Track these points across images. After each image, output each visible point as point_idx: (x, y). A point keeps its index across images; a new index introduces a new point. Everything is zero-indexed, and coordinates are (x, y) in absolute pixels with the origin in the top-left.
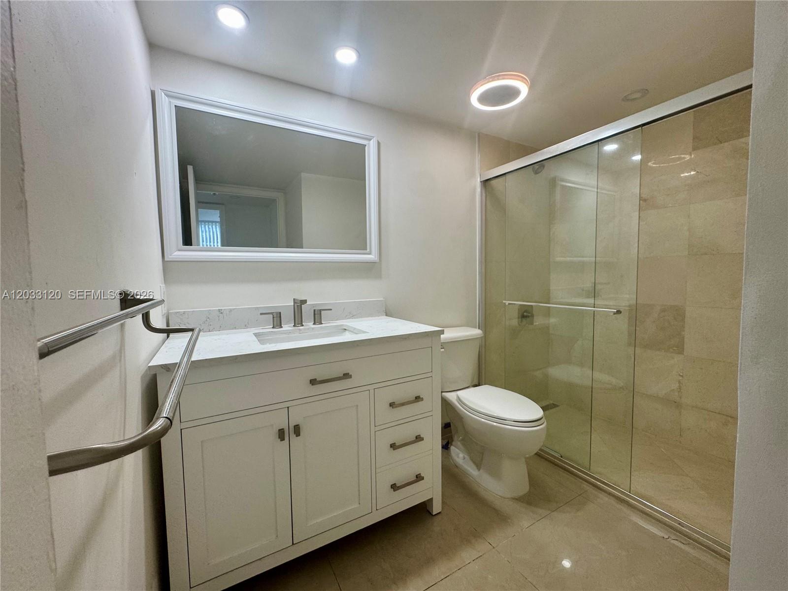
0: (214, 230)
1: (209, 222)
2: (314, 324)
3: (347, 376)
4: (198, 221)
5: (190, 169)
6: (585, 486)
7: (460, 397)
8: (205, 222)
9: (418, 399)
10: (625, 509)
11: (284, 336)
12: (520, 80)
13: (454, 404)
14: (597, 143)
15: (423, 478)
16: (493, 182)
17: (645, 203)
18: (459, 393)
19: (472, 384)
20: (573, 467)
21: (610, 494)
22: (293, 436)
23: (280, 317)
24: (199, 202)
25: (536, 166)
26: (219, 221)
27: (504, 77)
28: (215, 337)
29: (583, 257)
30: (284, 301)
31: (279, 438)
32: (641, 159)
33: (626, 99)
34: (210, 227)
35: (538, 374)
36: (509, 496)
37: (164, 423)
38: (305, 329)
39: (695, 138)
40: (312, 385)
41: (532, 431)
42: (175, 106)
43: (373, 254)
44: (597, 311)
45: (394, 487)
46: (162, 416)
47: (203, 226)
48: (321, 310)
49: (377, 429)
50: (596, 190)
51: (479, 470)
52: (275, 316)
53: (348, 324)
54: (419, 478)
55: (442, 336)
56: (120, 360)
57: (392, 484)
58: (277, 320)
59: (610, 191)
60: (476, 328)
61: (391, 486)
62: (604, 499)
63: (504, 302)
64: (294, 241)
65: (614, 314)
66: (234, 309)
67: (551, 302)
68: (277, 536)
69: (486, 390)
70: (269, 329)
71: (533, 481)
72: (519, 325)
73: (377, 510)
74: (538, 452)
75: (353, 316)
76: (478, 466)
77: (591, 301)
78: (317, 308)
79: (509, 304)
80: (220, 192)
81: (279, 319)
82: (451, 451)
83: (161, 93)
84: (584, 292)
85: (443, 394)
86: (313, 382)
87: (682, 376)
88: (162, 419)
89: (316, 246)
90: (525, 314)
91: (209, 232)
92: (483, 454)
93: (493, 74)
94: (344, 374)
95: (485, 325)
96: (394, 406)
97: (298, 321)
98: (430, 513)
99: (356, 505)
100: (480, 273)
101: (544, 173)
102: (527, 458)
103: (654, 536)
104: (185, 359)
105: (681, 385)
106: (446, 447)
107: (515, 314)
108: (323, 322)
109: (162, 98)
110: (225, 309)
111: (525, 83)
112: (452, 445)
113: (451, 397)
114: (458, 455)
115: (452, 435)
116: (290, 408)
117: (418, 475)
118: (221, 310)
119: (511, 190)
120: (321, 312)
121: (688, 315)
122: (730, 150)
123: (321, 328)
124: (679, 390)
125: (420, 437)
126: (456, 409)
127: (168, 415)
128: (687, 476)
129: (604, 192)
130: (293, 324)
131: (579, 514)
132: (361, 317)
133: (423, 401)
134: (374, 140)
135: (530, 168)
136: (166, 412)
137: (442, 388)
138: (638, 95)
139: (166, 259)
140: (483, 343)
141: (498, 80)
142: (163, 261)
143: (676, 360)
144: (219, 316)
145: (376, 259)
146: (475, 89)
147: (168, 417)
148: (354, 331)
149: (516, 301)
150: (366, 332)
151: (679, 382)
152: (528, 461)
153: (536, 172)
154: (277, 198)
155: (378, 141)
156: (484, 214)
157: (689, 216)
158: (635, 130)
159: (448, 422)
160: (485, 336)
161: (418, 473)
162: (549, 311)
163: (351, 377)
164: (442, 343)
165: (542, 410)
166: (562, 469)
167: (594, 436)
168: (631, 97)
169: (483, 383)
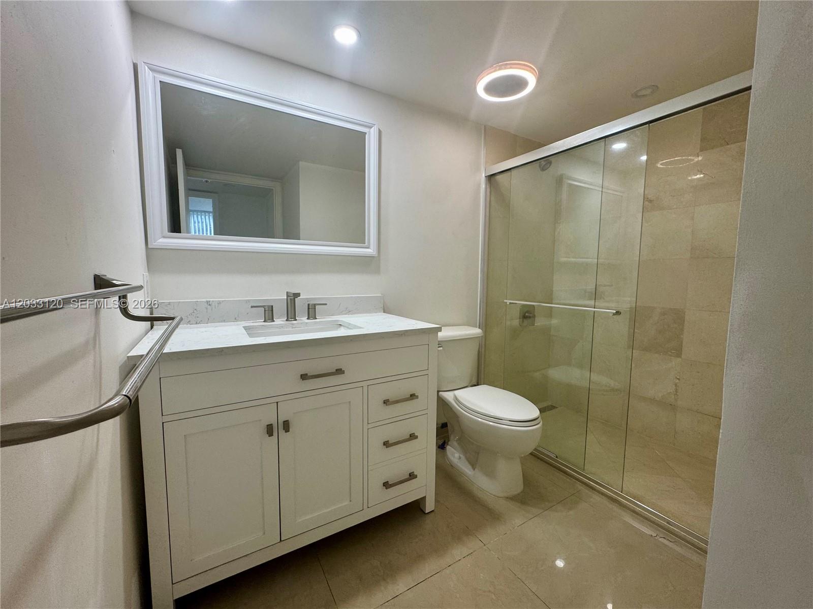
0: (208, 221)
1: (202, 212)
2: (307, 319)
3: (339, 372)
4: (188, 211)
5: (179, 153)
6: (580, 486)
7: (457, 396)
8: (197, 211)
9: (413, 396)
10: (615, 508)
11: (277, 330)
12: (527, 70)
13: (450, 402)
14: (604, 139)
15: (416, 477)
16: (499, 177)
17: (650, 204)
18: (456, 392)
19: (470, 385)
20: (567, 467)
21: (603, 494)
22: (282, 432)
23: (272, 310)
24: (190, 190)
25: (543, 162)
26: (212, 211)
27: (511, 66)
28: (203, 329)
29: (587, 258)
30: (276, 294)
31: (267, 433)
32: (647, 161)
33: (636, 95)
34: (203, 217)
35: (537, 375)
36: (501, 495)
37: (123, 400)
38: (298, 323)
39: (703, 139)
40: (303, 380)
41: (527, 431)
42: (160, 81)
43: (372, 246)
44: (597, 311)
45: (387, 485)
46: (122, 393)
47: (195, 216)
48: (315, 304)
49: (370, 426)
50: (601, 189)
51: (474, 469)
52: (267, 309)
53: (344, 319)
54: (412, 476)
55: (440, 334)
56: (94, 347)
57: (384, 481)
58: (269, 314)
59: (616, 191)
60: (477, 327)
61: (384, 483)
62: (596, 498)
63: (505, 301)
64: (290, 232)
65: (614, 314)
66: (223, 301)
67: (554, 302)
68: (264, 533)
69: (484, 390)
70: (260, 322)
71: (527, 480)
72: (520, 325)
73: (368, 507)
74: (532, 452)
75: (349, 312)
76: (473, 466)
77: (592, 303)
78: (311, 303)
79: (510, 303)
80: (212, 179)
81: (270, 312)
82: (447, 450)
83: (145, 68)
84: (587, 294)
85: (440, 393)
86: (304, 377)
87: (679, 379)
88: (120, 396)
89: (313, 238)
90: (527, 314)
91: (202, 223)
92: (478, 453)
93: (502, 62)
94: (336, 370)
95: (486, 324)
96: (388, 403)
97: (291, 315)
98: (422, 510)
99: (346, 503)
100: (482, 271)
101: (551, 170)
102: (522, 457)
103: (642, 534)
104: (157, 347)
105: (677, 388)
106: (442, 447)
107: (516, 313)
108: (317, 317)
109: (145, 72)
110: (213, 301)
111: (532, 73)
112: (448, 444)
113: (449, 396)
114: (454, 454)
115: (448, 435)
116: (278, 403)
117: (412, 473)
118: (209, 301)
119: (516, 186)
120: (315, 306)
121: (687, 318)
122: (737, 152)
123: (316, 323)
124: (675, 393)
125: (414, 435)
126: (453, 409)
127: (128, 393)
128: (679, 477)
129: (609, 191)
130: (286, 319)
131: (571, 512)
132: (358, 313)
133: (418, 399)
134: (374, 129)
135: (537, 165)
136: (127, 390)
137: (438, 387)
138: (648, 91)
139: (150, 246)
140: (483, 343)
141: (505, 68)
142: (146, 248)
143: (674, 363)
144: (207, 308)
145: (375, 253)
146: (481, 77)
147: (128, 395)
148: (349, 327)
149: (519, 300)
150: (361, 328)
151: (676, 385)
152: (523, 461)
153: (543, 169)
154: (274, 188)
155: (379, 129)
156: (488, 210)
157: (693, 219)
158: (642, 127)
159: (445, 422)
160: (485, 336)
161: (412, 471)
162: (551, 311)
163: (344, 373)
164: (439, 341)
165: (538, 411)
166: (557, 469)
167: (590, 437)
168: (640, 94)
169: (482, 383)
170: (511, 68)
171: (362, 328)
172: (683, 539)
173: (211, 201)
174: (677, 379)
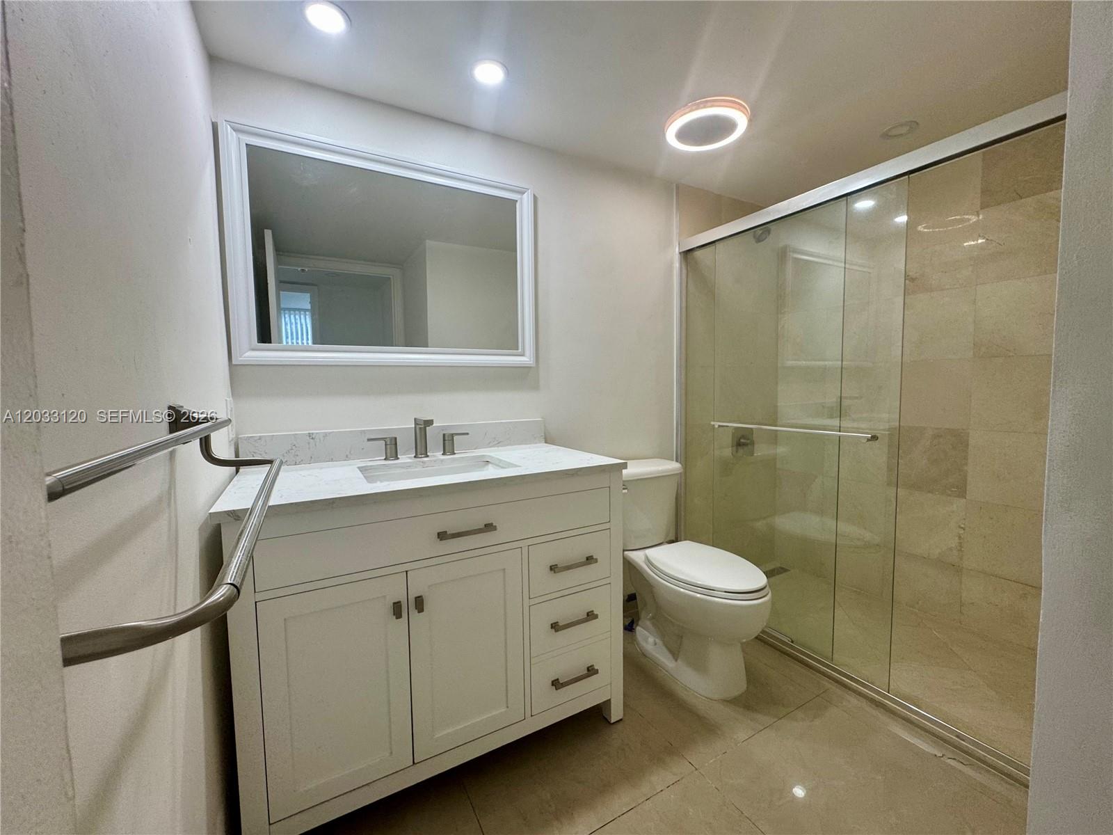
0: (303, 321)
1: (295, 310)
2: (443, 454)
3: (489, 527)
4: (279, 309)
5: (268, 235)
6: (827, 683)
7: (649, 557)
8: (289, 309)
9: (590, 560)
10: (881, 716)
11: (403, 471)
12: (736, 108)
13: (641, 567)
14: (845, 198)
15: (596, 672)
16: (698, 253)
17: (913, 284)
18: (648, 552)
19: (667, 541)
20: (808, 656)
21: (860, 694)
22: (413, 612)
23: (396, 444)
24: (281, 282)
25: (759, 231)
26: (310, 308)
27: (713, 104)
28: (303, 473)
29: (824, 360)
30: (400, 421)
31: (394, 614)
32: (907, 221)
33: (886, 136)
34: (297, 316)
35: (759, 525)
36: (716, 697)
37: (229, 592)
38: (431, 461)
39: (985, 191)
40: (441, 540)
41: (750, 606)
42: (246, 144)
43: (527, 352)
44: (843, 436)
45: (557, 684)
46: (225, 582)
47: (287, 316)
48: (453, 434)
49: (532, 602)
50: (843, 265)
51: (676, 660)
52: (388, 443)
53: (492, 454)
54: (591, 671)
55: (624, 471)
56: (169, 505)
57: (553, 679)
58: (391, 448)
59: (864, 267)
60: (673, 460)
61: (553, 682)
62: (854, 701)
63: (712, 423)
64: (415, 337)
65: (868, 440)
66: (330, 433)
67: (779, 423)
68: (391, 753)
69: (686, 548)
70: (379, 461)
71: (752, 676)
72: (734, 456)
73: (532, 716)
74: (759, 635)
75: (498, 443)
76: (675, 655)
77: (836, 422)
78: (448, 432)
79: (719, 426)
80: (311, 267)
81: (393, 447)
82: (637, 633)
83: (226, 126)
84: (826, 410)
85: (626, 553)
86: (442, 536)
87: (964, 529)
88: (225, 586)
89: (446, 344)
90: (742, 440)
91: (296, 323)
92: (682, 637)
93: (699, 99)
94: (485, 525)
95: (685, 455)
96: (556, 570)
97: (421, 449)
98: (606, 719)
99: (503, 710)
100: (679, 382)
101: (770, 241)
102: (744, 643)
103: (922, 754)
104: (260, 503)
105: (962, 541)
106: (629, 628)
107: (728, 439)
108: (456, 452)
109: (227, 133)
110: (317, 433)
111: (743, 112)
112: (637, 625)
113: (637, 557)
114: (647, 639)
115: (638, 611)
116: (408, 573)
117: (591, 666)
118: (312, 434)
119: (724, 265)
120: (453, 437)
121: (972, 442)
122: (1034, 208)
123: (454, 459)
124: (959, 548)
125: (593, 614)
126: (644, 575)
127: (234, 580)
128: (970, 669)
129: (855, 267)
130: (414, 455)
131: (817, 722)
132: (511, 445)
133: (598, 564)
134: (528, 194)
135: (750, 234)
136: (232, 576)
137: (624, 544)
138: (904, 130)
139: (234, 362)
140: (683, 481)
141: (705, 107)
142: (229, 365)
143: (955, 506)
144: (309, 443)
145: (531, 362)
146: (671, 121)
147: (234, 583)
148: (500, 464)
149: (730, 422)
150: (516, 466)
151: (960, 537)
152: (745, 647)
153: (759, 240)
154: (391, 277)
155: (534, 195)
156: (684, 300)
157: (974, 302)
158: (898, 180)
159: (633, 592)
160: (685, 473)
161: (590, 665)
162: (776, 436)
163: (496, 529)
164: (624, 481)
165: (765, 576)
166: (793, 658)
167: (838, 612)
168: (894, 132)
169: (683, 539)
170: (712, 106)
171: (520, 466)
172: (984, 762)
173: (308, 295)
174: (962, 528)
